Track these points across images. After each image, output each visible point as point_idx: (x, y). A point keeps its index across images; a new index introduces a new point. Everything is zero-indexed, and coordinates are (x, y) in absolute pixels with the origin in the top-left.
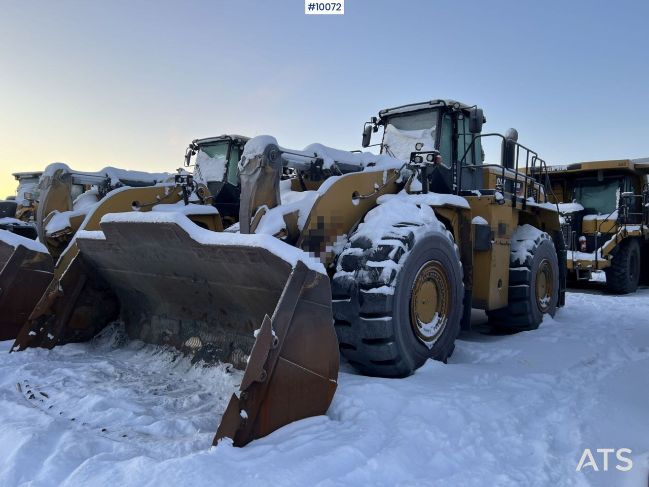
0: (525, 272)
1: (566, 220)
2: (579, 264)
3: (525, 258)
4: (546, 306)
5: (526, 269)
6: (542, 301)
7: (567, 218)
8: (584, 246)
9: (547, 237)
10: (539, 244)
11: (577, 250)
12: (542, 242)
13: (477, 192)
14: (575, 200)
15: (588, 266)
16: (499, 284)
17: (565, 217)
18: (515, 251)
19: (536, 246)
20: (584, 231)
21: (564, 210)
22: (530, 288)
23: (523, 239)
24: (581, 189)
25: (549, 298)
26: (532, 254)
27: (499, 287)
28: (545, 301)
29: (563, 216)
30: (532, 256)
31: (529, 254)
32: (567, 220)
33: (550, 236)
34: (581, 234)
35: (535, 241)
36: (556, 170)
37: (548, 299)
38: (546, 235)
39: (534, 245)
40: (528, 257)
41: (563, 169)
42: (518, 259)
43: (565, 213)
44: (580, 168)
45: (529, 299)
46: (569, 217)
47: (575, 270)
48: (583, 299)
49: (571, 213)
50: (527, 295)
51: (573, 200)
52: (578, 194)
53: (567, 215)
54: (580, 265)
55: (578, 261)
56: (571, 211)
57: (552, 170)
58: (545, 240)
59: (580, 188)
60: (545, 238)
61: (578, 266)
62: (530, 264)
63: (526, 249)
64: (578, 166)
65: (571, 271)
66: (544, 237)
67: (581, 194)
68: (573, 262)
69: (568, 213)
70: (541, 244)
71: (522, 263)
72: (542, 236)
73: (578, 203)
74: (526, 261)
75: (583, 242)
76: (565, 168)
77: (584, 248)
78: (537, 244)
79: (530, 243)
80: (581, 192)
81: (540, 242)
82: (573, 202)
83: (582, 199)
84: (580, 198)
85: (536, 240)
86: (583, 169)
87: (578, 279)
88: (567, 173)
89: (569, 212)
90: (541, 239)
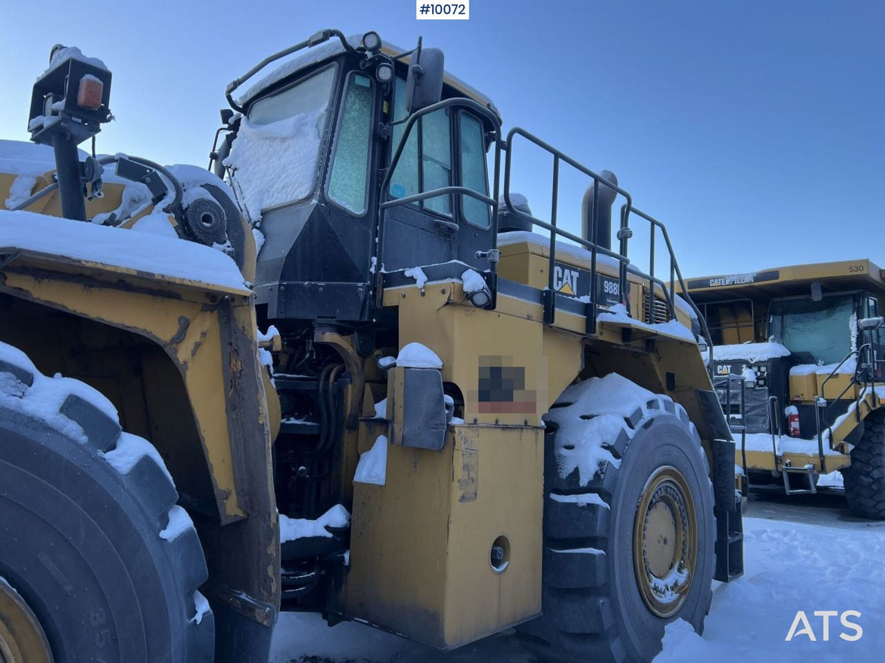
0: (591, 507)
1: (756, 374)
2: (788, 461)
3: (594, 468)
4: (675, 596)
5: (594, 498)
6: (661, 584)
7: (759, 370)
8: (795, 425)
9: (669, 407)
10: (638, 426)
11: (782, 434)
12: (651, 421)
13: (417, 272)
14: (772, 337)
15: (806, 467)
16: (494, 553)
17: (755, 369)
18: (570, 447)
19: (631, 433)
20: (793, 396)
21: (752, 356)
22: (608, 558)
23: (595, 413)
24: (783, 317)
25: (685, 572)
26: (616, 456)
27: (496, 562)
28: (670, 584)
29: (750, 366)
30: (616, 463)
31: (608, 456)
32: (759, 374)
33: (678, 407)
34: (788, 402)
35: (627, 420)
36: (733, 282)
37: (682, 578)
38: (665, 401)
39: (623, 431)
40: (601, 464)
41: (747, 280)
42: (577, 470)
43: (754, 361)
44: (778, 278)
45: (606, 590)
46: (763, 369)
47: (781, 473)
48: (796, 543)
49: (765, 361)
50: (600, 578)
51: (769, 336)
52: (778, 326)
53: (758, 364)
54: (790, 463)
55: (785, 455)
56: (764, 358)
57: (727, 283)
58: (662, 417)
59: (780, 317)
60: (662, 410)
61: (787, 465)
62: (605, 485)
63: (601, 443)
64: (774, 274)
65: (773, 474)
66: (658, 408)
67: (783, 327)
68: (776, 458)
69: (760, 362)
70: (646, 426)
71: (584, 481)
72: (650, 404)
73: (779, 342)
74: (597, 475)
75: (792, 417)
76: (749, 279)
77: (795, 429)
78: (631, 426)
79: (611, 424)
80: (782, 322)
81: (642, 422)
82: (770, 341)
83: (786, 335)
84: (782, 335)
85: (628, 415)
86: (783, 278)
87: (789, 491)
88: (753, 287)
89: (762, 360)
90: (647, 414)
